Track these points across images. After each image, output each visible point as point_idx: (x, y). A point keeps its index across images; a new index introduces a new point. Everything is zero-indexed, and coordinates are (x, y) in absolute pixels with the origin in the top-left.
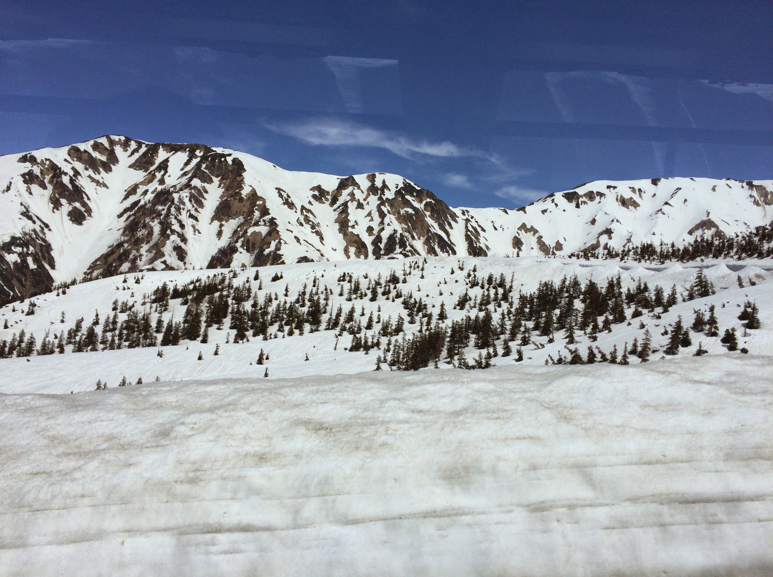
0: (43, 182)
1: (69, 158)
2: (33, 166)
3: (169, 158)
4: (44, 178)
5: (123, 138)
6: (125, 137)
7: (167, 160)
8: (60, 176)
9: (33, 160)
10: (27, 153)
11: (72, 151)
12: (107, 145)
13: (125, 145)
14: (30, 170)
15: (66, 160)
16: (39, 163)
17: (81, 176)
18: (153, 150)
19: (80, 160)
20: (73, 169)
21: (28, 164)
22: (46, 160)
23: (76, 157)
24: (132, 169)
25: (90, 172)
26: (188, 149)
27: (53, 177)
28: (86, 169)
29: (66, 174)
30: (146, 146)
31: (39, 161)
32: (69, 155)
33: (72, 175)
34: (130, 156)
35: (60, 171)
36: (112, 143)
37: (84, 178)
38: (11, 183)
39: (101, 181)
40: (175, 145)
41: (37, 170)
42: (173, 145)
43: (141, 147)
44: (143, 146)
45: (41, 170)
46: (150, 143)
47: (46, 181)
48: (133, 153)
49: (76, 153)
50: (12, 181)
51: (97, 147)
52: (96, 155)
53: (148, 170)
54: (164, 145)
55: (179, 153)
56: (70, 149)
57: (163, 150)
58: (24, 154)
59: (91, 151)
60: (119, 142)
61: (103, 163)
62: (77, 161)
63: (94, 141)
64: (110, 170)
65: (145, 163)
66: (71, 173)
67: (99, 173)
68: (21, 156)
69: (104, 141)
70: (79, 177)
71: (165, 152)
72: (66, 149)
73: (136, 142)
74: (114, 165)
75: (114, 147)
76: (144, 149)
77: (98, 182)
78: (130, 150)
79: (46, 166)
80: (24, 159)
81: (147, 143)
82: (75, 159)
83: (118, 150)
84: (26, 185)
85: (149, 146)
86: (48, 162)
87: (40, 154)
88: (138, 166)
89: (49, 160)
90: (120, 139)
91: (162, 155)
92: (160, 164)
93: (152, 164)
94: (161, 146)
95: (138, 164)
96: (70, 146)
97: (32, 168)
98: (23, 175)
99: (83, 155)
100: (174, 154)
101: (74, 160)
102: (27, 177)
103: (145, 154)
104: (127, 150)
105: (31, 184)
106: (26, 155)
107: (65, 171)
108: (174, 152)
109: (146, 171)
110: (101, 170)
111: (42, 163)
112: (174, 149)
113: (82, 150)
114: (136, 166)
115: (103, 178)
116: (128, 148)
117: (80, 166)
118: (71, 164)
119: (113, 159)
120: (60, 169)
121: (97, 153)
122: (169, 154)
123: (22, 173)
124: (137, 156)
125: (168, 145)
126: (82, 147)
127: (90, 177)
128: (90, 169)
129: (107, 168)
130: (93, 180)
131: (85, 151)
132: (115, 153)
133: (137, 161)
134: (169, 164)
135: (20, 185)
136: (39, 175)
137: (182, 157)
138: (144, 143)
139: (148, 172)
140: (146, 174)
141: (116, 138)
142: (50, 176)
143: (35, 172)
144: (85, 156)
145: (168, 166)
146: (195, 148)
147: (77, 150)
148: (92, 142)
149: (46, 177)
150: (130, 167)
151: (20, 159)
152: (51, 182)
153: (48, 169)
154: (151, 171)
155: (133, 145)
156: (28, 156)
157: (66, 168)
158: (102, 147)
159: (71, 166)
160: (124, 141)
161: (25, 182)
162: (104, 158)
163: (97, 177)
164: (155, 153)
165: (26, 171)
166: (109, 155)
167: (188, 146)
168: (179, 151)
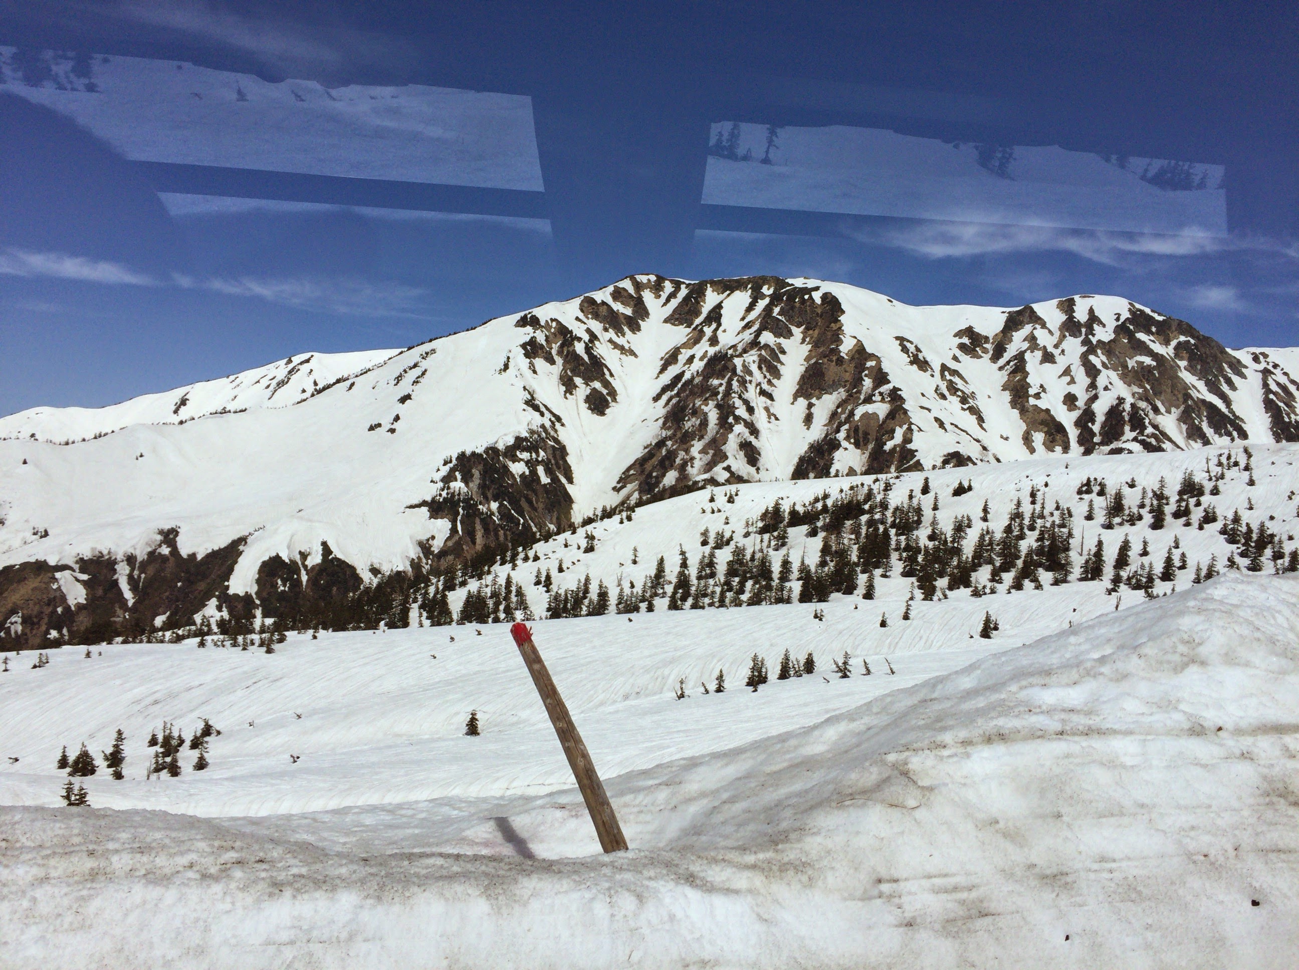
0: (550, 353)
1: (581, 316)
2: (535, 330)
3: (722, 302)
4: (551, 348)
5: (653, 278)
6: (657, 276)
7: (719, 306)
8: (571, 344)
9: (534, 322)
10: (527, 312)
11: (586, 305)
12: (631, 290)
13: (657, 288)
14: (532, 338)
15: (577, 319)
16: (543, 327)
17: (599, 340)
18: (697, 293)
19: (596, 316)
20: (588, 331)
21: (529, 329)
22: (552, 320)
23: (592, 313)
24: (669, 325)
25: (611, 334)
26: (750, 286)
27: (562, 346)
28: (606, 330)
29: (579, 339)
30: (686, 288)
31: (543, 323)
32: (582, 310)
33: (587, 341)
34: (665, 304)
35: (571, 336)
36: (638, 286)
37: (604, 344)
38: (508, 358)
39: (627, 346)
40: (730, 281)
41: (541, 337)
42: (727, 281)
43: (680, 289)
44: (683, 286)
45: (546, 336)
46: (693, 282)
47: (554, 352)
48: (668, 300)
49: (591, 308)
50: (510, 355)
51: (618, 294)
52: (617, 307)
53: (692, 324)
54: (713, 283)
55: (737, 293)
56: (582, 301)
57: (713, 291)
58: (522, 314)
59: (609, 300)
60: (648, 285)
61: (627, 318)
62: (592, 319)
63: (614, 286)
64: (639, 329)
65: (687, 313)
66: (586, 337)
67: (623, 335)
68: (519, 318)
69: (627, 284)
70: (596, 343)
71: (715, 293)
72: (577, 301)
73: (672, 281)
74: (643, 320)
75: (642, 293)
76: (683, 292)
77: (622, 349)
78: (664, 295)
79: (553, 330)
80: (523, 322)
81: (687, 282)
82: (590, 316)
83: (648, 297)
84: (528, 360)
85: (691, 287)
86: (554, 324)
87: (544, 313)
88: (677, 319)
89: (555, 320)
90: (649, 280)
91: (711, 298)
92: (710, 312)
93: (698, 313)
94: (709, 285)
95: (677, 316)
96: (582, 298)
97: (535, 335)
98: (524, 346)
99: (601, 309)
100: (729, 295)
101: (588, 318)
102: (529, 348)
103: (686, 299)
104: (660, 296)
105: (534, 358)
106: (526, 316)
107: (578, 335)
108: (728, 292)
109: (688, 326)
110: (626, 329)
111: (547, 326)
112: (729, 287)
113: (599, 301)
114: (675, 319)
115: (629, 342)
116: (661, 293)
117: (596, 326)
118: (585, 323)
119: (641, 311)
120: (571, 332)
121: (619, 304)
122: (722, 296)
123: (521, 343)
124: (674, 303)
125: (720, 282)
126: (599, 296)
127: (611, 341)
128: (610, 330)
129: (635, 327)
130: (616, 346)
131: (603, 303)
132: (643, 301)
133: (674, 311)
134: (722, 312)
135: (520, 361)
136: (544, 343)
137: (742, 298)
138: (684, 283)
139: (693, 327)
140: (689, 330)
141: (643, 279)
142: (559, 344)
143: (538, 340)
144: (603, 311)
145: (721, 315)
146: (760, 282)
147: (591, 302)
148: (611, 288)
149: (554, 345)
150: (666, 321)
151: (518, 321)
152: (560, 353)
153: (554, 334)
154: (697, 326)
155: (668, 287)
156: (529, 316)
157: (579, 330)
158: (626, 294)
159: (585, 327)
160: (655, 282)
161: (527, 355)
162: (628, 311)
163: (620, 341)
164: (700, 297)
165: (527, 338)
166: (635, 306)
167: (749, 281)
168: (737, 289)
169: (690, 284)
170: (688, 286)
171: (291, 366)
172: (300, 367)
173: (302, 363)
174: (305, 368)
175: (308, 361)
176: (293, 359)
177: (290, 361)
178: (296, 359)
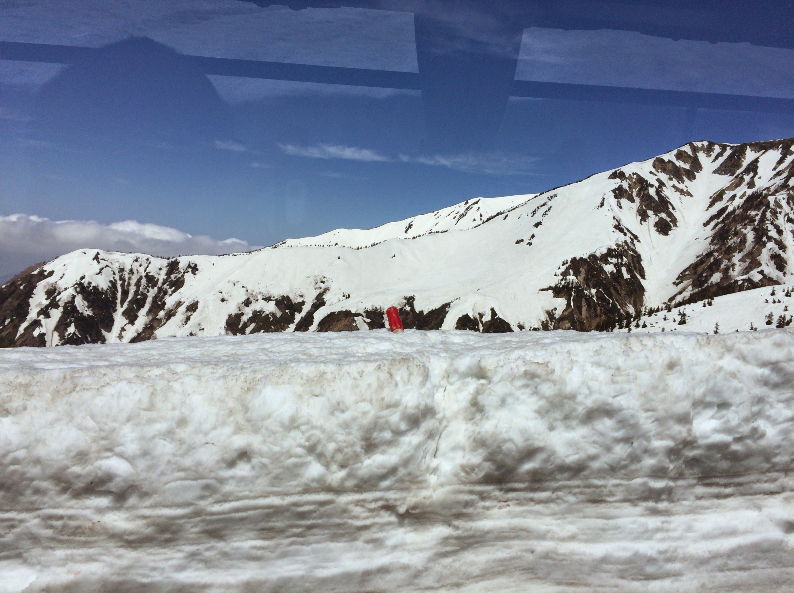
0: (632, 195)
1: (654, 170)
2: (622, 180)
3: (758, 158)
4: (633, 192)
5: (706, 143)
6: (708, 142)
7: (756, 161)
8: (647, 189)
9: (622, 175)
10: (617, 169)
11: (657, 163)
12: (690, 152)
13: (709, 150)
14: (620, 186)
15: (651, 172)
16: (627, 178)
17: (665, 186)
18: (739, 152)
19: (664, 170)
20: (658, 180)
21: (618, 180)
22: (633, 174)
23: (661, 168)
24: (717, 175)
25: (675, 182)
26: (781, 146)
27: (640, 191)
28: (671, 179)
29: (652, 186)
30: (730, 149)
31: (627, 176)
32: (654, 167)
33: (657, 187)
34: (714, 161)
35: (646, 184)
36: (695, 150)
37: (669, 188)
38: (604, 199)
39: (685, 190)
40: (765, 143)
41: (625, 185)
42: (762, 143)
43: (726, 150)
44: (728, 148)
45: (629, 184)
46: (735, 145)
47: (634, 194)
48: (716, 158)
49: (661, 165)
50: (605, 197)
51: (680, 156)
52: (680, 164)
53: (734, 173)
54: (751, 145)
55: (771, 152)
56: (655, 161)
57: (751, 151)
58: (614, 170)
59: (674, 160)
60: (703, 148)
61: (685, 170)
62: (661, 172)
63: (678, 150)
64: (694, 178)
65: (731, 166)
66: (657, 184)
67: (683, 182)
68: (611, 173)
69: (687, 149)
70: (664, 188)
71: (753, 152)
72: (651, 161)
73: (719, 145)
74: (698, 172)
75: (697, 154)
76: (728, 152)
77: (682, 192)
78: (713, 155)
79: (634, 180)
80: (614, 176)
81: (731, 145)
82: (660, 170)
83: (701, 156)
84: (617, 200)
85: (734, 148)
86: (635, 176)
87: (629, 169)
88: (723, 171)
89: (636, 174)
90: (703, 145)
91: (750, 156)
92: (749, 165)
93: (739, 166)
94: (748, 147)
95: (724, 168)
96: (655, 158)
97: (622, 184)
98: (614, 191)
99: (668, 165)
100: (764, 153)
101: (658, 172)
102: (617, 192)
103: (730, 157)
104: (710, 155)
105: (621, 199)
106: (616, 172)
107: (651, 183)
108: (763, 151)
109: (732, 175)
110: (685, 178)
111: (630, 178)
112: (764, 147)
113: (666, 160)
114: (720, 171)
115: (687, 187)
116: (712, 153)
117: (664, 177)
118: (656, 175)
119: (697, 166)
120: (647, 181)
121: (681, 162)
122: (758, 154)
123: (613, 189)
124: (721, 160)
125: (756, 144)
126: (666, 157)
127: (674, 186)
128: (674, 179)
129: (691, 175)
130: (677, 189)
131: (670, 161)
132: (698, 160)
133: (721, 165)
134: (758, 165)
135: (611, 200)
136: (628, 189)
137: (774, 155)
138: (729, 146)
139: (735, 175)
140: (732, 178)
141: (699, 144)
142: (638, 189)
143: (624, 187)
144: (669, 166)
145: (757, 167)
146: (790, 143)
147: (661, 161)
148: (675, 152)
149: (634, 190)
150: (714, 172)
151: (611, 175)
152: (638, 195)
153: (635, 183)
154: (739, 175)
155: (717, 149)
156: (618, 172)
157: (652, 180)
158: (686, 155)
159: (656, 177)
160: (708, 146)
161: (616, 197)
162: (687, 166)
163: (681, 186)
164: (741, 155)
165: (616, 186)
166: (693, 162)
167: (780, 142)
168: (771, 149)
169: (733, 146)
170: (732, 148)
171: (467, 206)
172: (473, 206)
173: (473, 204)
174: (475, 207)
175: (477, 202)
176: (469, 201)
177: (467, 203)
178: (471, 202)
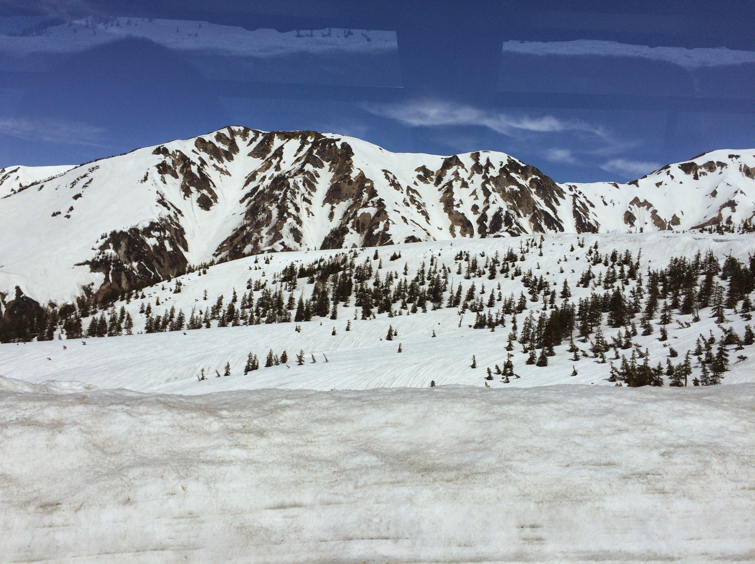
0: (175, 171)
1: (196, 149)
2: (166, 156)
3: (283, 145)
4: (176, 168)
5: (242, 128)
6: (244, 127)
7: (281, 148)
8: (189, 166)
9: (165, 152)
10: (160, 145)
11: (199, 143)
12: (228, 135)
13: (244, 135)
14: (163, 161)
15: (193, 151)
16: (170, 155)
17: (207, 165)
18: (269, 139)
19: (205, 150)
20: (200, 159)
21: (161, 156)
22: (177, 151)
23: (202, 148)
24: (251, 157)
25: (215, 161)
26: (300, 136)
27: (183, 167)
28: (211, 158)
29: (194, 164)
30: (262, 135)
31: (170, 152)
32: (196, 146)
33: (199, 165)
34: (249, 145)
35: (189, 161)
36: (233, 133)
37: (210, 167)
38: (147, 173)
39: (224, 169)
40: (289, 133)
41: (169, 161)
42: (286, 132)
43: (258, 136)
44: (260, 135)
45: (173, 160)
46: (266, 132)
47: (177, 171)
48: (251, 142)
49: (202, 144)
50: (149, 172)
51: (220, 137)
52: (219, 145)
53: (265, 157)
54: (278, 134)
55: (293, 140)
56: (197, 140)
57: (278, 138)
58: (157, 146)
59: (214, 141)
60: (239, 133)
61: (225, 152)
62: (203, 151)
63: (218, 132)
64: (232, 159)
65: (262, 151)
66: (199, 163)
67: (223, 162)
68: (155, 149)
69: (225, 131)
70: (205, 166)
71: (280, 140)
72: (193, 140)
73: (253, 131)
74: (235, 154)
75: (235, 137)
76: (261, 138)
77: (221, 170)
78: (249, 139)
79: (177, 157)
80: (158, 151)
81: (263, 132)
82: (201, 150)
83: (238, 139)
84: (161, 175)
85: (265, 135)
86: (178, 154)
87: (172, 146)
88: (256, 154)
89: (179, 151)
90: (239, 130)
91: (277, 142)
92: (276, 151)
93: (269, 151)
94: (276, 135)
95: (256, 152)
96: (197, 138)
97: (165, 160)
98: (158, 166)
99: (208, 146)
100: (287, 141)
101: (200, 151)
102: (161, 167)
103: (262, 142)
104: (246, 140)
105: (165, 174)
106: (159, 148)
107: (193, 161)
108: (287, 139)
109: (263, 159)
110: (224, 158)
111: (174, 155)
112: (287, 136)
113: (207, 141)
114: (254, 154)
115: (226, 167)
116: (247, 138)
117: (205, 156)
118: (198, 154)
119: (234, 148)
120: (189, 159)
121: (220, 143)
122: (284, 142)
123: (156, 164)
124: (255, 144)
125: (283, 133)
126: (207, 138)
127: (214, 165)
128: (214, 159)
129: (230, 158)
130: (218, 168)
131: (210, 142)
132: (235, 142)
133: (255, 149)
134: (283, 151)
135: (155, 175)
136: (171, 165)
137: (294, 144)
138: (261, 132)
139: (266, 159)
140: (263, 161)
141: (236, 128)
142: (181, 166)
143: (167, 163)
144: (210, 147)
145: (282, 153)
146: (307, 134)
147: (203, 141)
148: (215, 133)
149: (177, 167)
150: (249, 155)
151: (154, 151)
152: (181, 171)
153: (178, 160)
154: (268, 158)
155: (251, 135)
156: (161, 148)
157: (194, 158)
158: (224, 137)
159: (199, 156)
160: (243, 131)
161: (160, 172)
162: (226, 148)
163: (221, 166)
164: (270, 141)
165: (160, 162)
166: (230, 145)
167: (300, 133)
168: (292, 138)
169: (264, 133)
170: (263, 134)
171: (4, 174)
172: (10, 174)
173: (11, 172)
174: (14, 175)
175: (15, 171)
176: (5, 169)
177: (3, 171)
178: (8, 170)
